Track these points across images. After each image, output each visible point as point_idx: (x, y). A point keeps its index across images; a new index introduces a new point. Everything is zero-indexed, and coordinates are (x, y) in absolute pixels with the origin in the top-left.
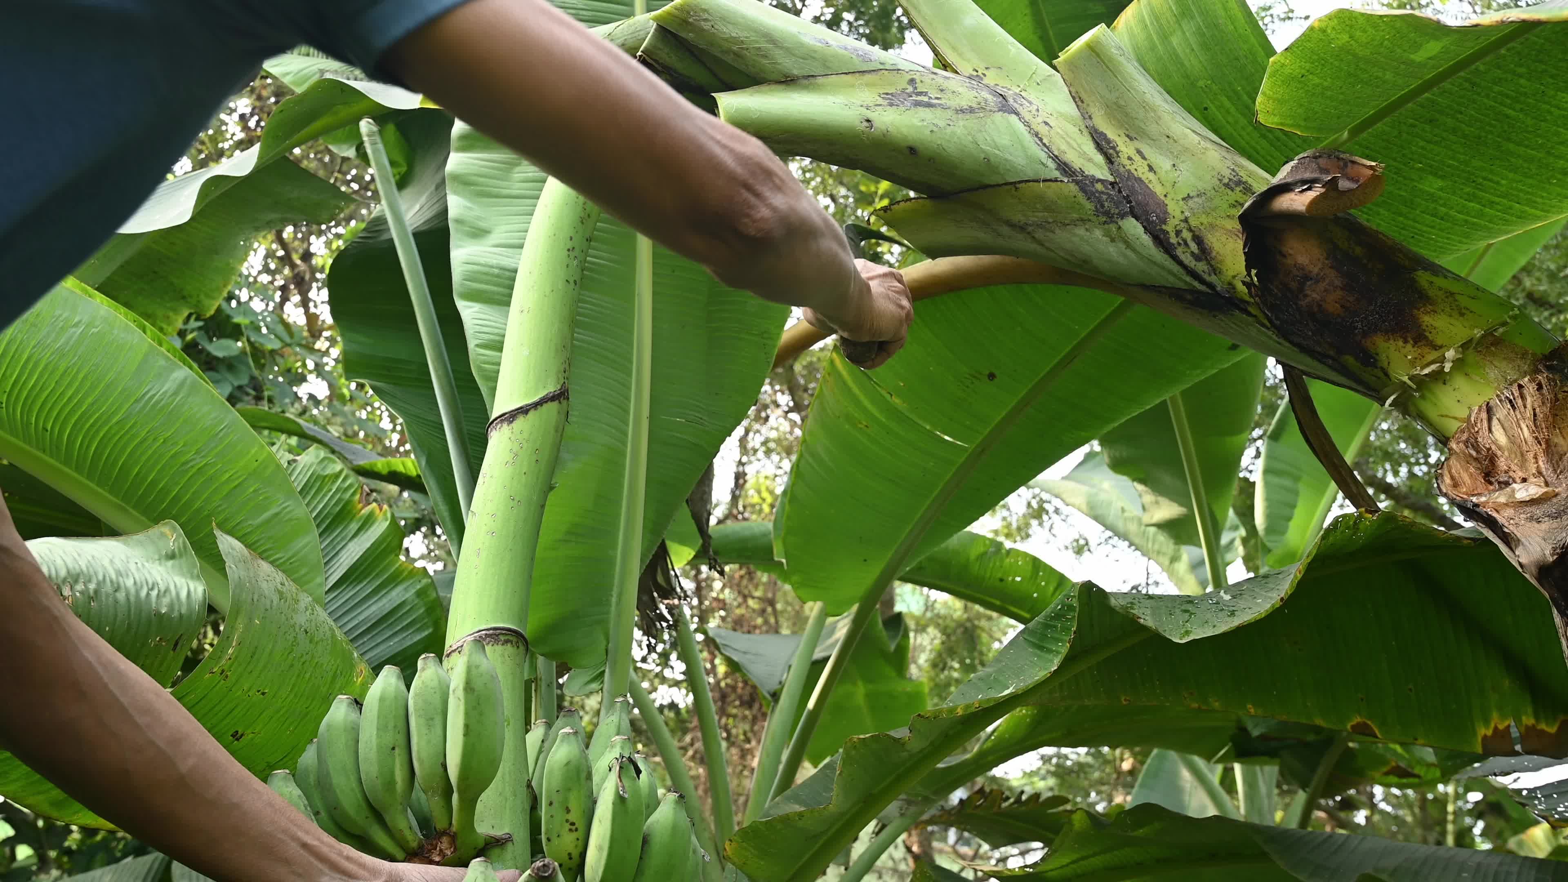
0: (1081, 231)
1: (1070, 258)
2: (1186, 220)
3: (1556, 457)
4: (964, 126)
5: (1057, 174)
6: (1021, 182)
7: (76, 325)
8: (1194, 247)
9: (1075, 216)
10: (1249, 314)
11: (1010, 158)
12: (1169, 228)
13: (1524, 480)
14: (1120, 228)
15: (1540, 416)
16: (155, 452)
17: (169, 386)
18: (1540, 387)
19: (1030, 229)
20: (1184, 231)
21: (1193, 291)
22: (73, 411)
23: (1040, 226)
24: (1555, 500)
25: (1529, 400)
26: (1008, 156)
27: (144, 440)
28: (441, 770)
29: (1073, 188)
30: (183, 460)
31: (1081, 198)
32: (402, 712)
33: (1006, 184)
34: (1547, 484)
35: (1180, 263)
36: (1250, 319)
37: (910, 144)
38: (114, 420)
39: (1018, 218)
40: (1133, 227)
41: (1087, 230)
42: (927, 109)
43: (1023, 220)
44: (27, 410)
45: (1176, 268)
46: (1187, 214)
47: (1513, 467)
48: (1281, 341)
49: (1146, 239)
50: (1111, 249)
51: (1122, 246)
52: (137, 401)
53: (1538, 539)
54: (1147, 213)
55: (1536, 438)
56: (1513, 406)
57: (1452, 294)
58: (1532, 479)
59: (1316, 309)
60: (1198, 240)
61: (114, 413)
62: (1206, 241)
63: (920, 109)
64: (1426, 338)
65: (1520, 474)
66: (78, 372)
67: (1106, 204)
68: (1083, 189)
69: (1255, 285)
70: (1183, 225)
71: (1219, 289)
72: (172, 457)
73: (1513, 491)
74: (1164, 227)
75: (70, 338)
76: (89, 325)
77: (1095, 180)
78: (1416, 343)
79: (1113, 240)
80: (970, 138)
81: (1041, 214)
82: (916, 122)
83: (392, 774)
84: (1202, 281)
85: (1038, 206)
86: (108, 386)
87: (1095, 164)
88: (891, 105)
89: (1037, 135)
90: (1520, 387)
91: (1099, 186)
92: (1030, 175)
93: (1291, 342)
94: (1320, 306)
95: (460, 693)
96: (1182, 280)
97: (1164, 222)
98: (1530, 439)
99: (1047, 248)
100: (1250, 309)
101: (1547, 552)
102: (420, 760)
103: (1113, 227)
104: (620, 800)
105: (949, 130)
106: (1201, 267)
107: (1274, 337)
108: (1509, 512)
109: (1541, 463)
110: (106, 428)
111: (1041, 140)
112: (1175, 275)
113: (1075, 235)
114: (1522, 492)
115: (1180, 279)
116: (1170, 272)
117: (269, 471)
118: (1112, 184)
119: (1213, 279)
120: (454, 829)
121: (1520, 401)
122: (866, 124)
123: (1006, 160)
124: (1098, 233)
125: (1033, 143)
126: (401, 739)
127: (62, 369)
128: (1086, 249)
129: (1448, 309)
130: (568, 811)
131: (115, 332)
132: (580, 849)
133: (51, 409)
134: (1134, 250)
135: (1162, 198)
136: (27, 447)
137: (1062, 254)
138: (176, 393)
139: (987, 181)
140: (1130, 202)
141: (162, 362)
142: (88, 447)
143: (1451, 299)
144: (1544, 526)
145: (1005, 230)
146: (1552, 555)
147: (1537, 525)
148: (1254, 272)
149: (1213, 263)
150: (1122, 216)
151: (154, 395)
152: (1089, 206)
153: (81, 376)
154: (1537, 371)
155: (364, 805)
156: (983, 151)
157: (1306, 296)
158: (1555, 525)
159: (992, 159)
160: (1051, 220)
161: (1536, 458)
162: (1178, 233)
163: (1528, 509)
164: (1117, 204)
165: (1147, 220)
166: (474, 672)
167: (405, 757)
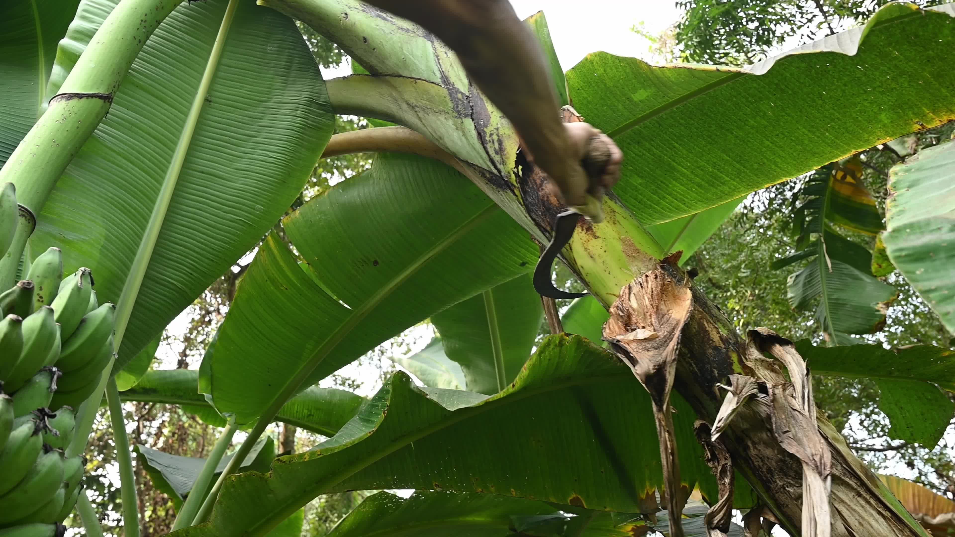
0: (442, 118)
1: (434, 134)
2: (497, 129)
3: (661, 316)
4: (399, 37)
5: (439, 81)
6: (419, 79)
8: (497, 145)
9: (442, 108)
10: (514, 194)
11: (418, 63)
12: (488, 131)
13: (643, 327)
14: (462, 122)
15: (655, 293)
18: (656, 277)
19: (417, 109)
20: (495, 135)
21: (491, 173)
23: (423, 109)
24: (657, 339)
25: (650, 283)
26: (416, 62)
29: (446, 92)
31: (448, 99)
33: (411, 78)
34: (655, 330)
35: (487, 153)
36: (515, 197)
37: (365, 36)
39: (412, 101)
40: (469, 124)
41: (446, 118)
42: (383, 21)
43: (415, 103)
45: (485, 155)
46: (499, 126)
47: (639, 321)
48: (527, 215)
49: (474, 133)
50: (455, 134)
51: (461, 134)
53: (648, 361)
54: (479, 119)
55: (652, 305)
56: (642, 287)
57: (614, 212)
58: (648, 328)
59: (546, 199)
60: (500, 142)
62: (503, 144)
63: (379, 19)
64: (592, 229)
65: (642, 325)
67: (460, 107)
68: (450, 95)
69: (519, 176)
70: (495, 131)
71: (503, 174)
73: (637, 333)
74: (485, 129)
77: (458, 91)
78: (587, 231)
79: (457, 129)
80: (399, 44)
81: (424, 102)
82: (373, 25)
84: (496, 167)
85: (425, 96)
87: (462, 83)
88: (364, 11)
89: (437, 56)
90: (647, 276)
91: (460, 96)
92: (425, 76)
93: (531, 217)
94: (548, 197)
96: (486, 165)
97: (486, 126)
98: (649, 305)
99: (424, 124)
100: (515, 191)
101: (651, 368)
103: (459, 121)
105: (389, 36)
106: (497, 158)
107: (524, 211)
108: (634, 345)
109: (653, 319)
111: (438, 60)
112: (483, 160)
113: (439, 120)
114: (641, 334)
115: (485, 162)
116: (481, 157)
118: (468, 97)
119: (501, 167)
121: (645, 284)
122: (344, 15)
123: (415, 63)
124: (450, 122)
125: (433, 60)
128: (443, 130)
129: (608, 218)
134: (466, 138)
135: (490, 113)
137: (430, 130)
139: (401, 72)
140: (472, 110)
143: (612, 214)
144: (651, 353)
145: (404, 106)
146: (653, 369)
147: (647, 353)
148: (520, 167)
149: (504, 157)
150: (466, 116)
152: (451, 105)
154: (656, 269)
156: (404, 54)
157: (542, 189)
158: (656, 353)
159: (407, 60)
160: (429, 107)
161: (650, 316)
162: (491, 135)
163: (644, 344)
164: (465, 109)
165: (478, 123)
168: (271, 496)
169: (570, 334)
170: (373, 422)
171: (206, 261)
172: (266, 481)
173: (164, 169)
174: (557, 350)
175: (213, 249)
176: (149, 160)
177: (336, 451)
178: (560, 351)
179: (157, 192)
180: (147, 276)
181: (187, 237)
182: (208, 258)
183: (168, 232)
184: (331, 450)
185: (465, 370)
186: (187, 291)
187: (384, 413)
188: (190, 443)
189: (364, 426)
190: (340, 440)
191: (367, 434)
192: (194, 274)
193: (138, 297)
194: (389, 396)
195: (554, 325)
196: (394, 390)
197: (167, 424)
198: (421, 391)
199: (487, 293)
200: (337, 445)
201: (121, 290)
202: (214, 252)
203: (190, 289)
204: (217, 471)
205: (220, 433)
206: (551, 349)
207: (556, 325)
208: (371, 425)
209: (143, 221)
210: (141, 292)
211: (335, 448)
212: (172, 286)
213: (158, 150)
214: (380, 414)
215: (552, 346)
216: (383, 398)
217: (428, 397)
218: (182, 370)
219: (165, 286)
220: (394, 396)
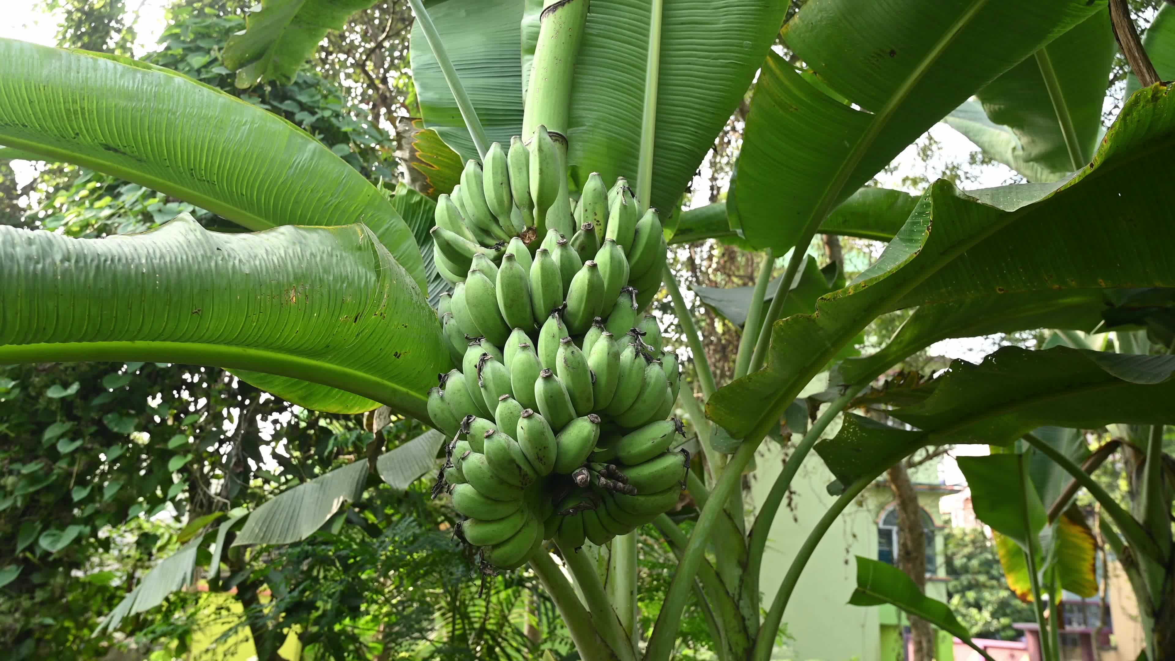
7: (245, 124)
16: (307, 199)
17: (307, 155)
22: (255, 180)
27: (300, 192)
28: (527, 195)
30: (325, 201)
32: (505, 166)
38: (279, 183)
44: (229, 184)
52: (290, 168)
61: (279, 177)
66: (252, 154)
72: (319, 200)
75: (243, 134)
76: (253, 122)
83: (502, 197)
86: (272, 160)
95: (536, 152)
102: (516, 190)
104: (624, 208)
110: (276, 189)
117: (377, 203)
120: (536, 226)
126: (505, 179)
127: (243, 153)
130: (596, 214)
131: (268, 124)
132: (602, 235)
133: (243, 181)
136: (235, 209)
138: (312, 159)
141: (300, 140)
142: (269, 202)
151: (299, 163)
153: (255, 156)
155: (488, 213)
166: (542, 141)
167: (508, 189)
168: (821, 332)
169: (1169, 83)
170: (916, 241)
171: (707, 115)
172: (814, 321)
173: (645, 33)
174: (1150, 106)
175: (712, 101)
176: (629, 30)
177: (882, 279)
178: (1155, 107)
179: (644, 58)
180: (657, 146)
181: (684, 96)
182: (708, 112)
183: (666, 96)
184: (876, 279)
185: (1017, 132)
186: (696, 150)
187: (928, 229)
188: (739, 259)
189: (907, 246)
190: (883, 266)
191: (912, 256)
192: (700, 132)
193: (653, 168)
194: (930, 210)
195: (1141, 71)
196: (934, 201)
197: (715, 246)
198: (969, 197)
199: (1040, 54)
200: (881, 273)
201: (636, 165)
202: (714, 104)
203: (698, 148)
204: (766, 298)
205: (762, 258)
206: (1140, 108)
207: (1145, 70)
208: (914, 245)
209: (639, 92)
210: (655, 163)
211: (879, 277)
212: (682, 150)
213: (633, 16)
214: (923, 231)
215: (1142, 104)
216: (924, 213)
217: (979, 201)
218: (715, 205)
219: (674, 150)
220: (935, 208)
